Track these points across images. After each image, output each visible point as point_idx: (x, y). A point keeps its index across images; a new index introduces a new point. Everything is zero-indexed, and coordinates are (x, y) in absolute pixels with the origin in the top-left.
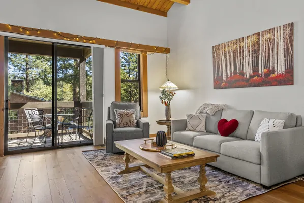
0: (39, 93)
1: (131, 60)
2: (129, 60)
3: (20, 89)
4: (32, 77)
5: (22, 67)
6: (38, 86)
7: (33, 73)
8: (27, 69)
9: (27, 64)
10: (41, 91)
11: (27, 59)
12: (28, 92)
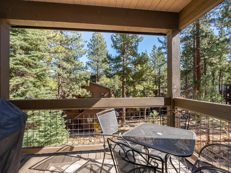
0: (103, 83)
1: (156, 61)
2: (155, 60)
3: (94, 80)
4: (100, 74)
5: (95, 68)
6: (103, 79)
7: (100, 71)
8: (98, 69)
9: (98, 67)
10: (104, 81)
11: (98, 64)
12: (98, 82)
